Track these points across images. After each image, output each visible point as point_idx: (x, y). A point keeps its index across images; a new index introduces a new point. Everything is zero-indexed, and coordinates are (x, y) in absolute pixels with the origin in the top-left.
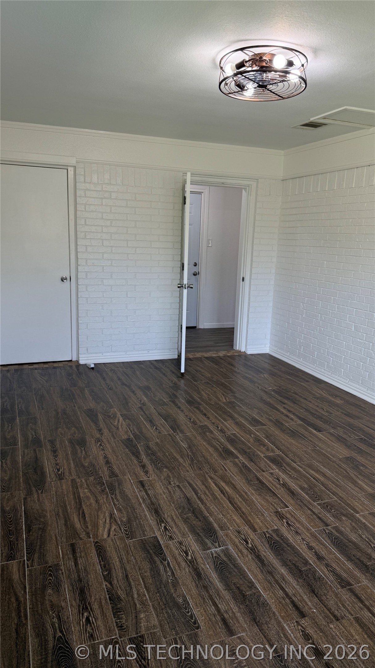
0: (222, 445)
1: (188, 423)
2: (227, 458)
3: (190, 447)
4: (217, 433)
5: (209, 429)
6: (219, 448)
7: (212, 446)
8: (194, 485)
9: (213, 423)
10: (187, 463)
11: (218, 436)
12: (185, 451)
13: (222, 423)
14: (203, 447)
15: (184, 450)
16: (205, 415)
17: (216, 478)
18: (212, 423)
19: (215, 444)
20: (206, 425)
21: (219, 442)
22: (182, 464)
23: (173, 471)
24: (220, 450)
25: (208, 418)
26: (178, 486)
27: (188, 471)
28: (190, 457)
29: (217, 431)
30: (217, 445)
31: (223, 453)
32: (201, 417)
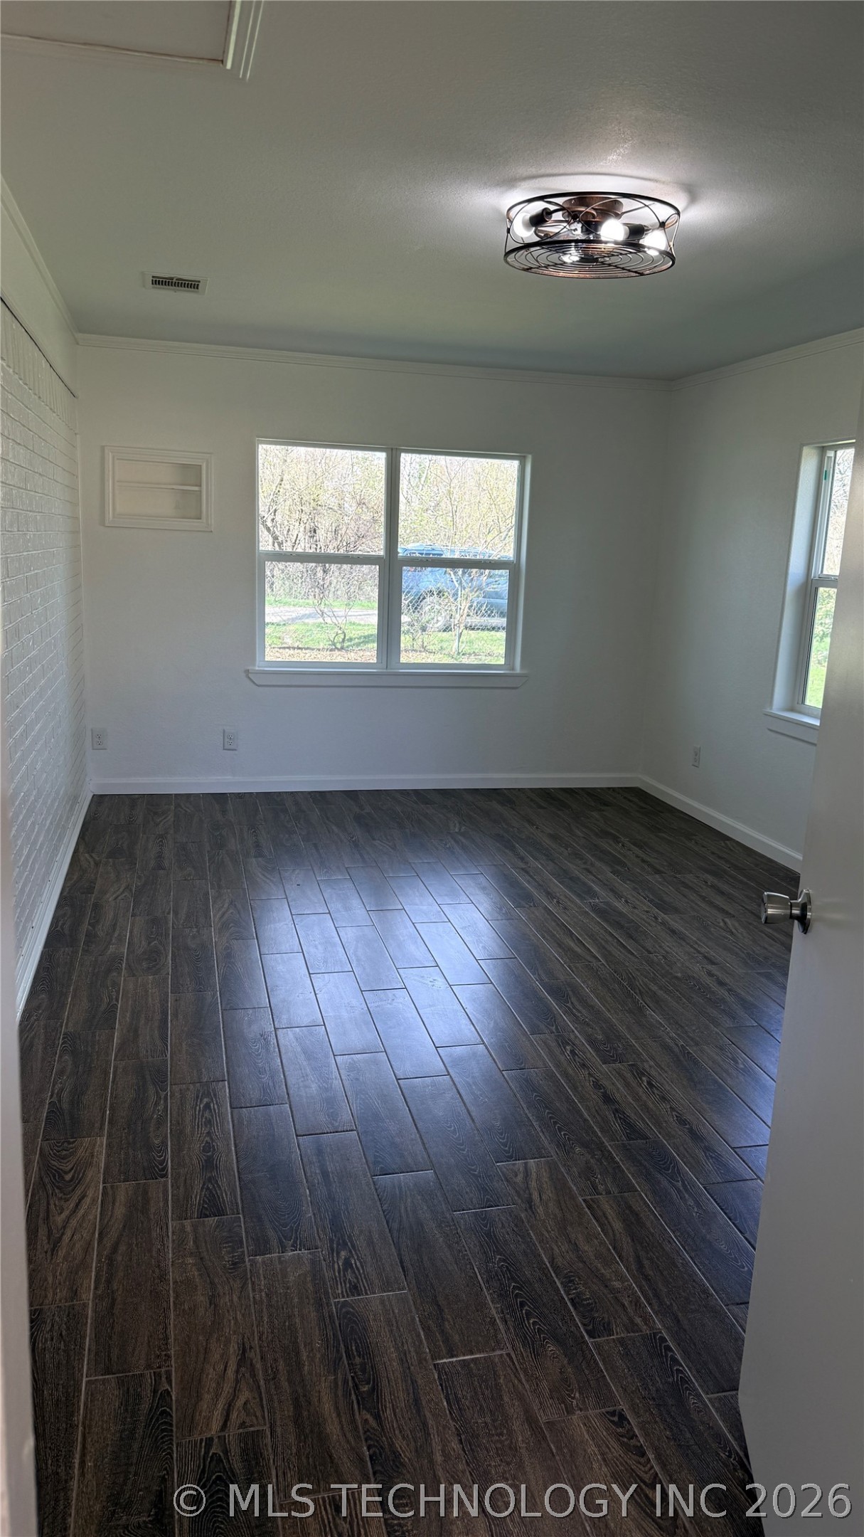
0: (569, 1008)
1: (653, 1073)
2: (564, 985)
3: (640, 1009)
4: (576, 1037)
5: (597, 1050)
6: (576, 1003)
7: (592, 1007)
8: (623, 951)
9: (584, 1066)
10: (641, 981)
11: (576, 1028)
12: (648, 1002)
13: (558, 1065)
14: (611, 1007)
15: (651, 1005)
16: (607, 1099)
17: (589, 958)
18: (588, 1068)
19: (584, 1011)
20: (604, 1063)
21: (575, 1015)
22: (649, 980)
23: (663, 972)
24: (574, 1000)
25: (597, 1085)
26: (650, 952)
27: (637, 970)
28: (638, 991)
29: (577, 1042)
30: (580, 1008)
31: (570, 993)
32: (619, 1091)
